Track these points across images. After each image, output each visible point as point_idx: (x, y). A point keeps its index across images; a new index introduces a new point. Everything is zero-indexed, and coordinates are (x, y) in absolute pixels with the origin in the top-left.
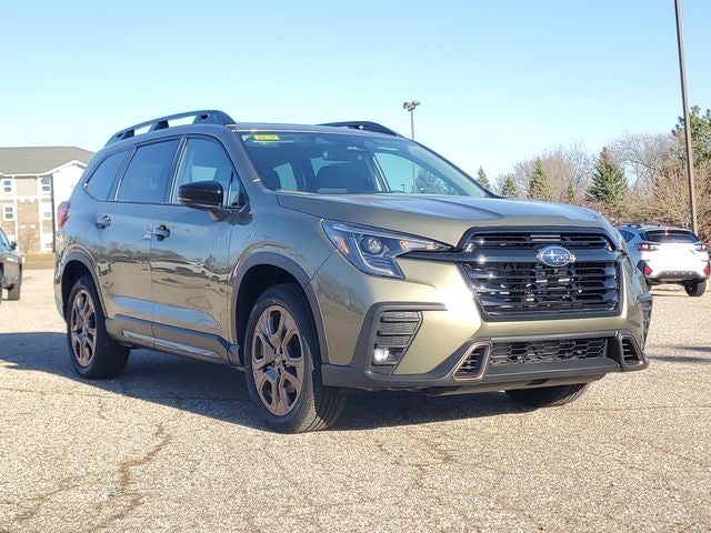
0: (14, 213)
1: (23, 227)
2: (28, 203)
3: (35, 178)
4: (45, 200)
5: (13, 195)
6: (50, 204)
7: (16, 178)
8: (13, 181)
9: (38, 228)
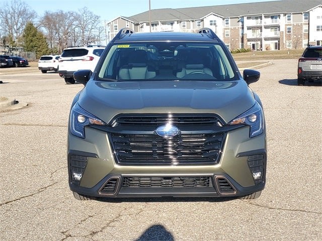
0: (292, 30)
1: (295, 36)
2: (297, 25)
3: (302, 14)
4: (305, 24)
5: (291, 22)
6: (308, 26)
7: (293, 14)
8: (292, 16)
9: (301, 37)
